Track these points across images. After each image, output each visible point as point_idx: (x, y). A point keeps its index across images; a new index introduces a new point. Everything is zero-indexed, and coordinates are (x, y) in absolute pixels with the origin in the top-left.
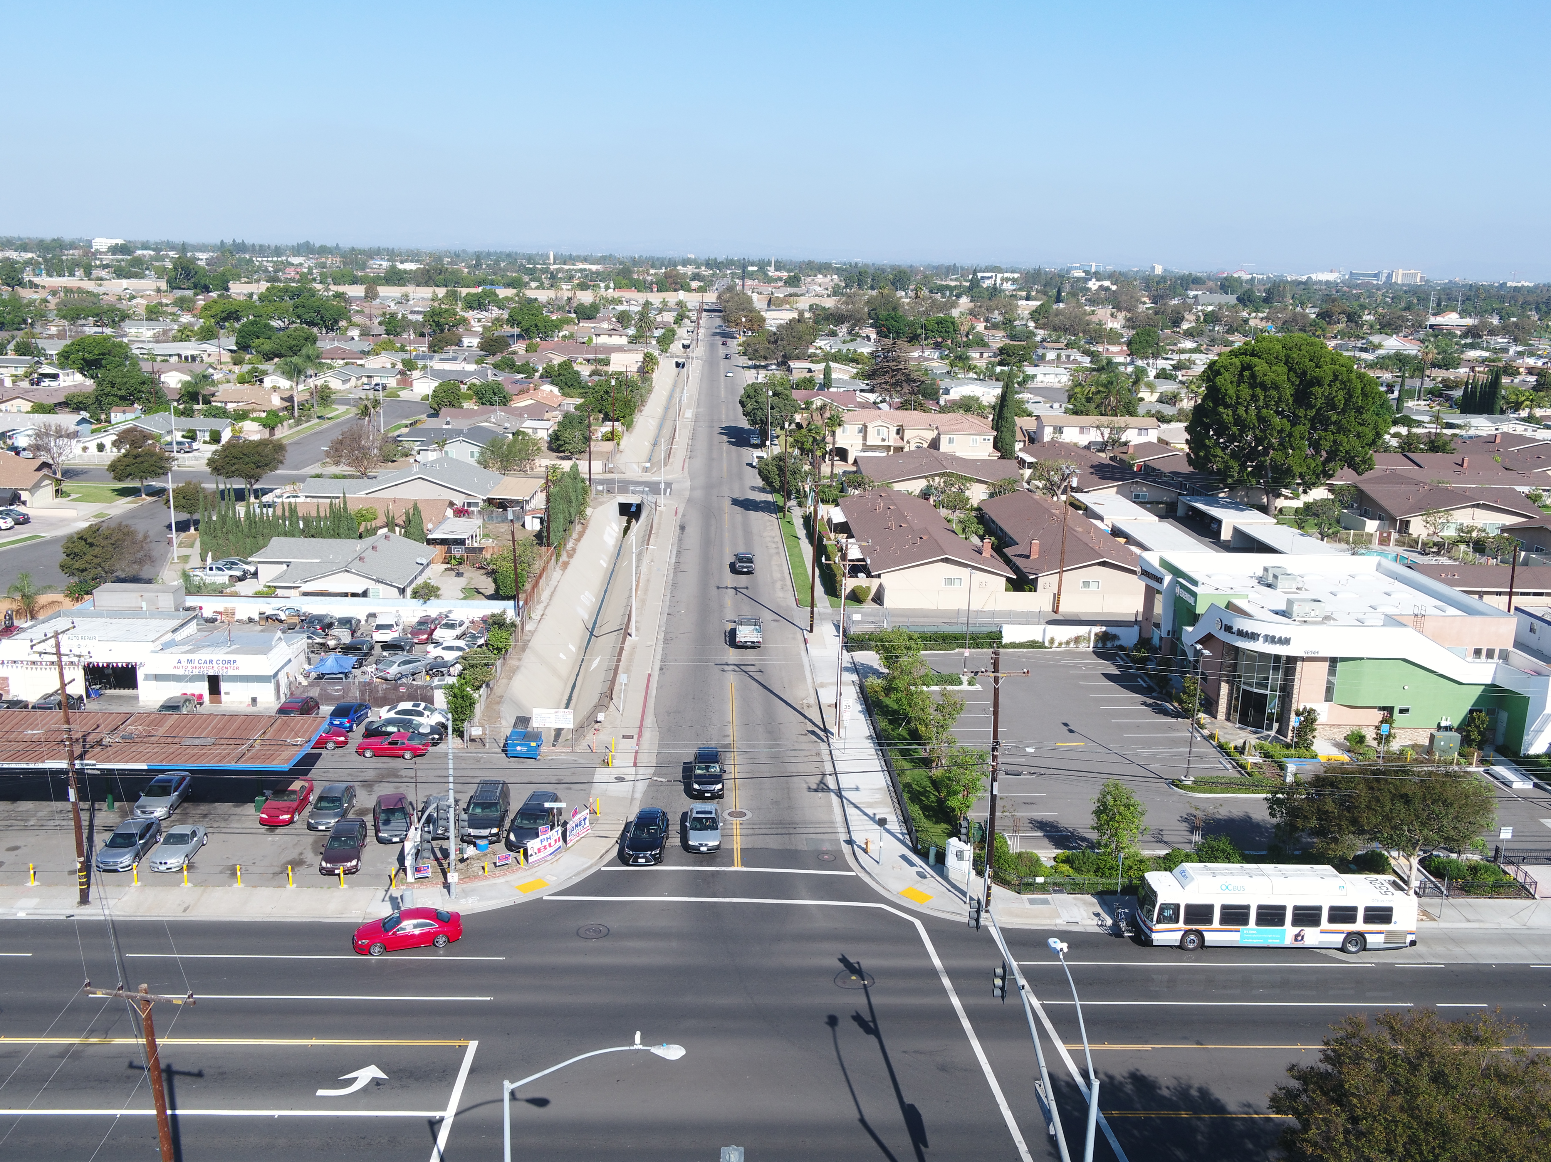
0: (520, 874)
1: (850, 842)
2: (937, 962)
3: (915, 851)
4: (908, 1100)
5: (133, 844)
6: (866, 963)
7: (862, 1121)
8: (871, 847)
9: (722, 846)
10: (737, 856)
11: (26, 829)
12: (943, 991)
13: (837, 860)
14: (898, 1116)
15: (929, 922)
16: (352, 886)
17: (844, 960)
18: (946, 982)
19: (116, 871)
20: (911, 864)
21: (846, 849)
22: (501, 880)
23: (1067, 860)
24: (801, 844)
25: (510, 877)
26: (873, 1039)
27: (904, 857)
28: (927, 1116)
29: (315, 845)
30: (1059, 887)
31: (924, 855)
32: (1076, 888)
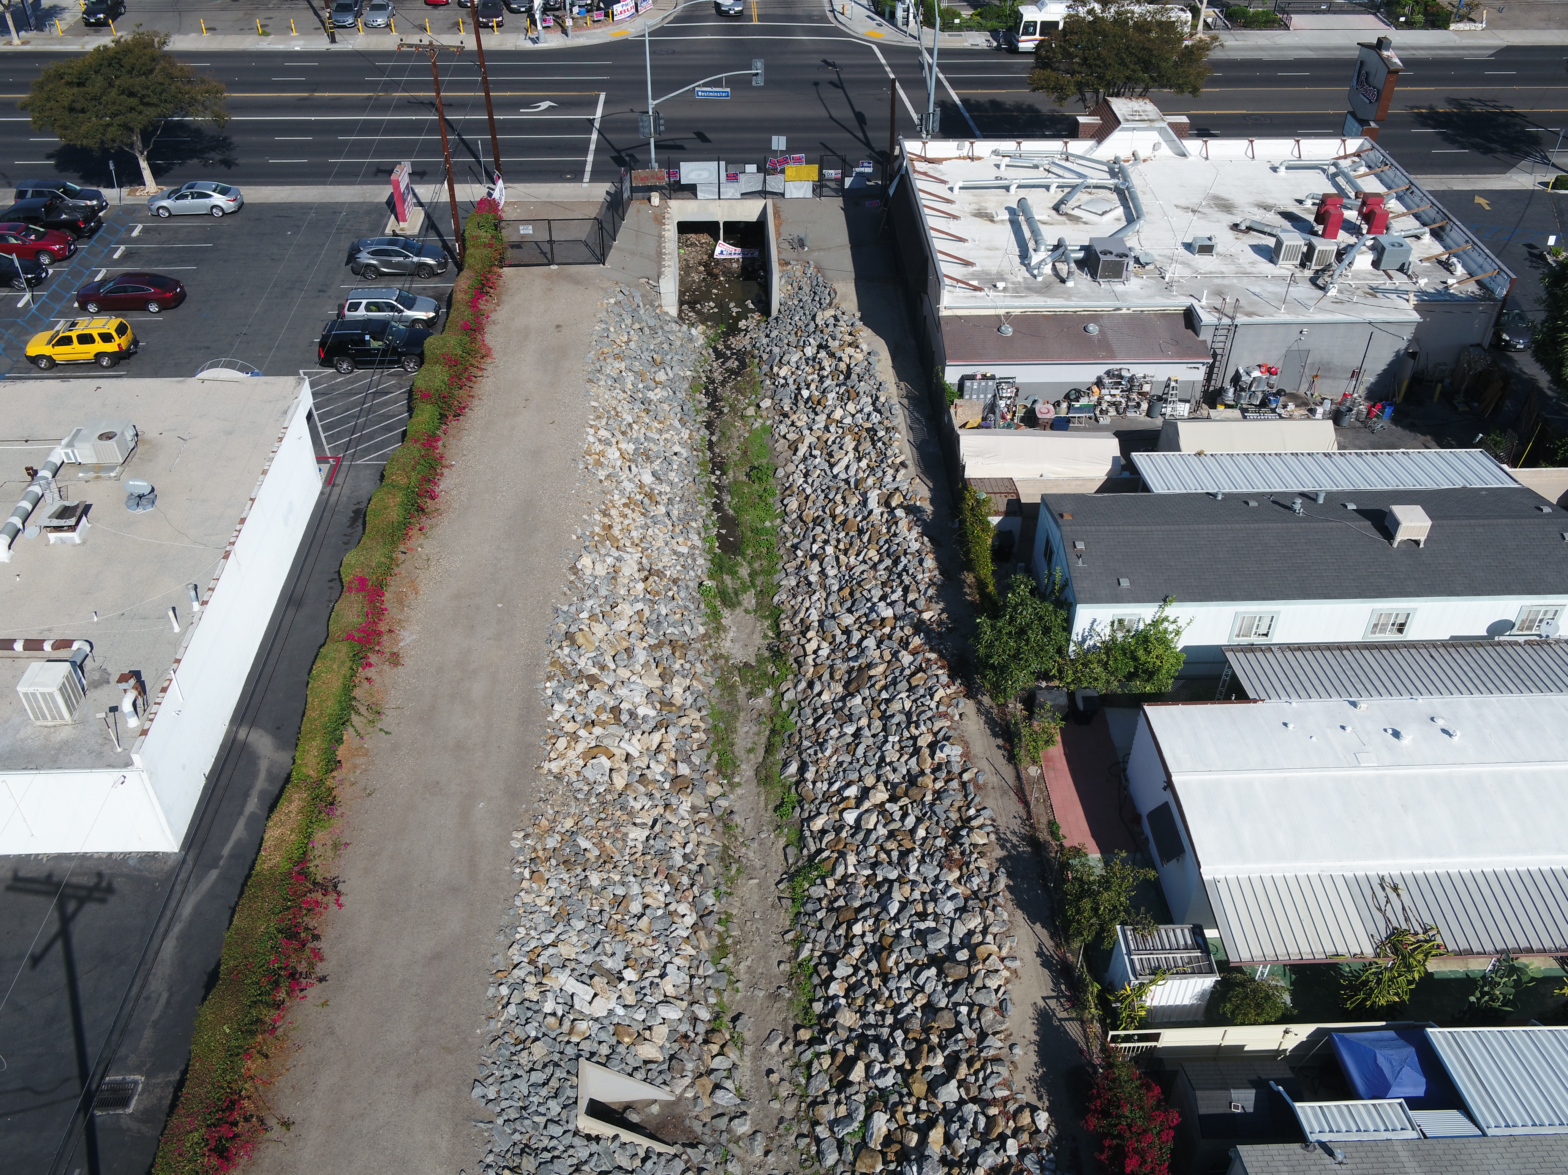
0: (610, 27)
1: (833, 11)
2: (883, 61)
3: (877, 13)
4: (857, 110)
5: (352, 10)
6: (837, 62)
7: (831, 117)
8: (846, 12)
9: (745, 13)
10: (755, 17)
12: (886, 72)
13: (824, 19)
14: (852, 115)
15: (880, 46)
16: (502, 33)
17: (825, 61)
18: (888, 69)
19: (345, 27)
20: (873, 20)
21: (829, 15)
22: (599, 31)
23: (979, 14)
24: (799, 12)
25: (604, 29)
26: (840, 90)
27: (868, 17)
28: (867, 114)
29: (468, 14)
30: (970, 28)
31: (881, 15)
32: (980, 28)
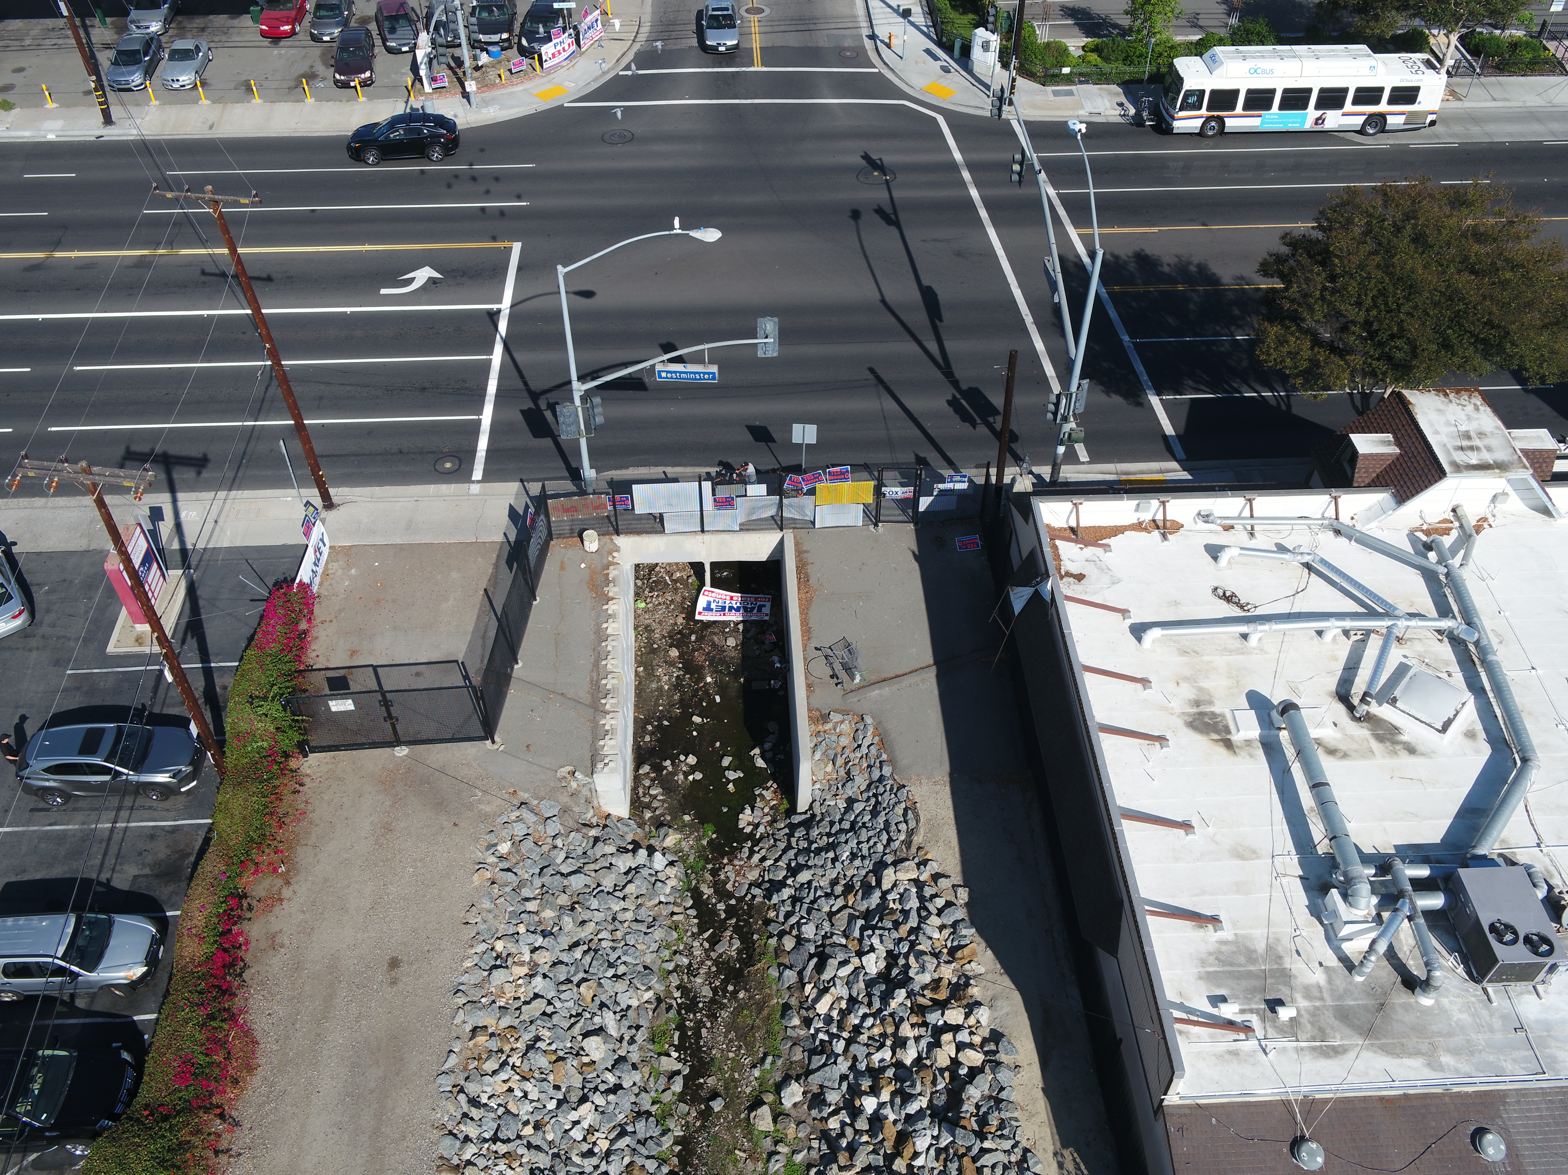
0: (537, 81)
1: (873, 37)
2: (958, 156)
3: (940, 44)
4: (926, 282)
5: (139, 62)
6: (888, 159)
7: (883, 301)
8: (894, 42)
9: (742, 45)
10: (757, 55)
11: (23, 49)
12: (963, 184)
13: (859, 57)
14: (916, 296)
15: (951, 117)
16: (370, 98)
17: (866, 157)
18: (966, 175)
19: (130, 90)
20: (936, 58)
21: (868, 44)
22: (520, 88)
23: (1096, 49)
24: (822, 41)
25: (528, 85)
26: (894, 231)
27: (928, 51)
28: (943, 295)
29: (323, 55)
30: (1084, 78)
31: (948, 49)
32: (1102, 78)
